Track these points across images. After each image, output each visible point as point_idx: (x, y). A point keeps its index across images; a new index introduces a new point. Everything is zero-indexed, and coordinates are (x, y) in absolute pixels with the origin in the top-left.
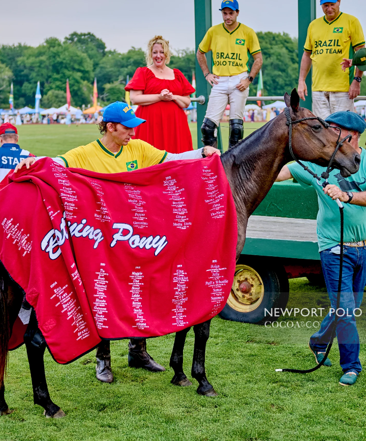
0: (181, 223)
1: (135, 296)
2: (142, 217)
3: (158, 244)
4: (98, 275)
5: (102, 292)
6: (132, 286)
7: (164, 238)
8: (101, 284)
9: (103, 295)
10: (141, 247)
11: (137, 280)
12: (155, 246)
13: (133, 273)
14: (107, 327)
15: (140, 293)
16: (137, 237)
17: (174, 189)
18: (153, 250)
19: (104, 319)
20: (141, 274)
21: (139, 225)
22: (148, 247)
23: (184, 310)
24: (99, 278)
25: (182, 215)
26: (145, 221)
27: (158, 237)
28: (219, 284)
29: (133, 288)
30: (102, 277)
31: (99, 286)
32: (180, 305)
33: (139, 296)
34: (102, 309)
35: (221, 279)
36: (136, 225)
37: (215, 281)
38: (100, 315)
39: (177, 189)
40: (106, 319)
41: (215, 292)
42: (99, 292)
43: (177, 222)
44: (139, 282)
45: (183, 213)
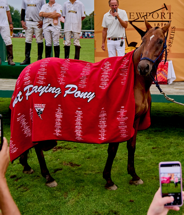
0: (104, 86)
1: (78, 123)
2: (84, 82)
3: (90, 96)
4: (58, 110)
5: (59, 118)
6: (76, 118)
7: (94, 93)
8: (59, 115)
9: (59, 120)
10: (81, 97)
11: (80, 115)
12: (88, 97)
13: (77, 111)
14: (61, 135)
15: (81, 122)
16: (79, 92)
17: (108, 68)
18: (87, 99)
19: (60, 131)
20: (81, 112)
21: (81, 86)
22: (84, 97)
23: (105, 131)
24: (58, 111)
25: (105, 82)
26: (85, 84)
27: (91, 93)
28: (123, 119)
29: (77, 119)
30: (59, 111)
31: (58, 115)
32: (104, 129)
33: (81, 123)
34: (59, 126)
35: (124, 117)
36: (80, 86)
37: (121, 117)
38: (58, 129)
39: (109, 69)
40: (61, 131)
41: (121, 124)
42: (58, 118)
43: (102, 85)
44: (81, 116)
45: (106, 81)
